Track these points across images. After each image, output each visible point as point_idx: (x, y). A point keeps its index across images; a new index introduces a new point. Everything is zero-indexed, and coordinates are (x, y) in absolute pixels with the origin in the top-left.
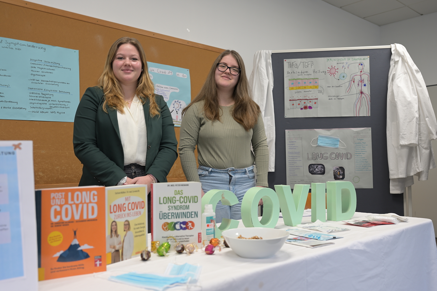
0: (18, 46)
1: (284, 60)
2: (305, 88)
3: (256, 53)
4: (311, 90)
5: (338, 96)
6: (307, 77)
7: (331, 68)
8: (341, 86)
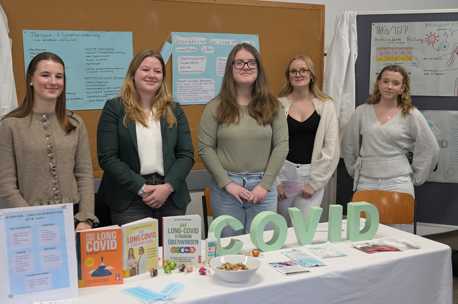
0: (73, 37)
1: (373, 24)
2: (396, 59)
3: (338, 14)
4: (402, 62)
5: (435, 71)
6: (399, 46)
7: (429, 35)
8: (441, 58)
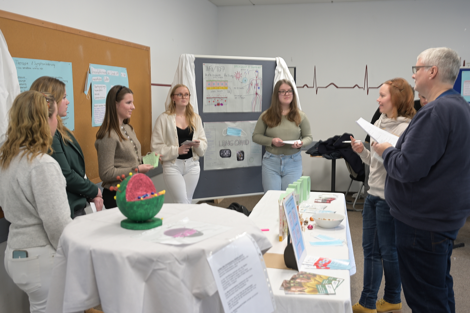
0: (41, 66)
1: (203, 63)
2: (218, 88)
4: (222, 90)
5: (241, 96)
6: (219, 79)
7: (237, 73)
8: (243, 87)
